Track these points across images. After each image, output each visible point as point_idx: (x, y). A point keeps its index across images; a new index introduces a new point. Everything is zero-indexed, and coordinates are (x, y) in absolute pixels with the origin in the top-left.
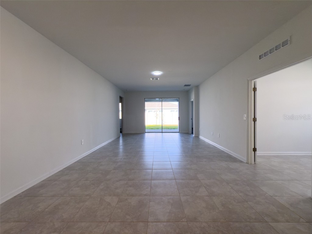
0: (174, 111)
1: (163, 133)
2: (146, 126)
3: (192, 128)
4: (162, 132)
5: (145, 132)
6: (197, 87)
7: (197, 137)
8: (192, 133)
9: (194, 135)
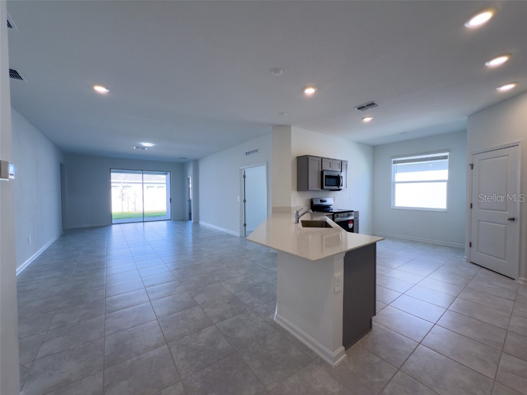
0: (153, 187)
1: (145, 223)
2: (113, 214)
3: (190, 214)
4: (143, 222)
5: (112, 224)
6: (196, 162)
7: (197, 223)
8: (190, 219)
9: (192, 221)
